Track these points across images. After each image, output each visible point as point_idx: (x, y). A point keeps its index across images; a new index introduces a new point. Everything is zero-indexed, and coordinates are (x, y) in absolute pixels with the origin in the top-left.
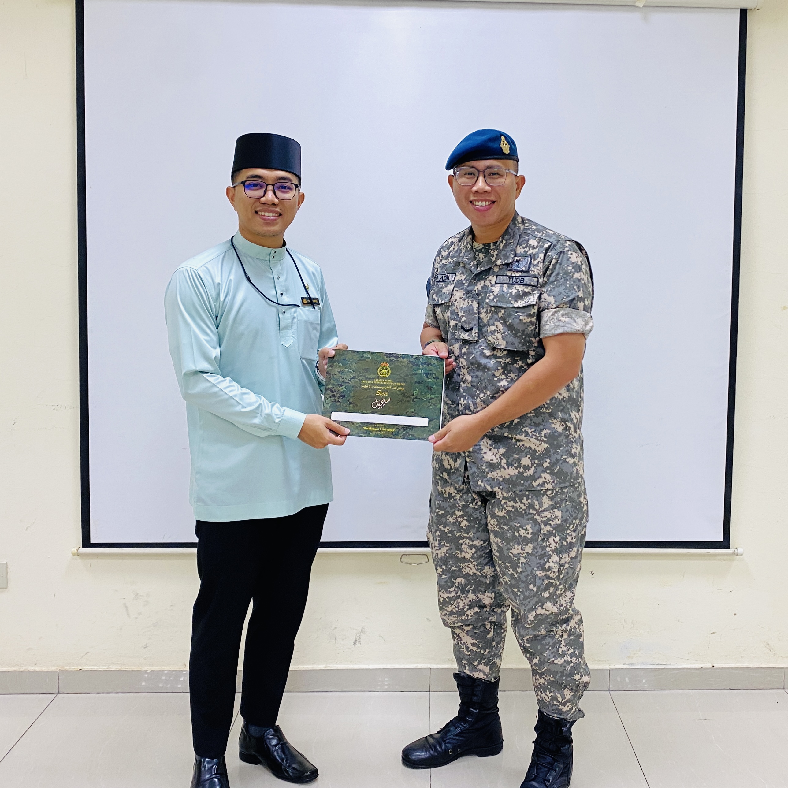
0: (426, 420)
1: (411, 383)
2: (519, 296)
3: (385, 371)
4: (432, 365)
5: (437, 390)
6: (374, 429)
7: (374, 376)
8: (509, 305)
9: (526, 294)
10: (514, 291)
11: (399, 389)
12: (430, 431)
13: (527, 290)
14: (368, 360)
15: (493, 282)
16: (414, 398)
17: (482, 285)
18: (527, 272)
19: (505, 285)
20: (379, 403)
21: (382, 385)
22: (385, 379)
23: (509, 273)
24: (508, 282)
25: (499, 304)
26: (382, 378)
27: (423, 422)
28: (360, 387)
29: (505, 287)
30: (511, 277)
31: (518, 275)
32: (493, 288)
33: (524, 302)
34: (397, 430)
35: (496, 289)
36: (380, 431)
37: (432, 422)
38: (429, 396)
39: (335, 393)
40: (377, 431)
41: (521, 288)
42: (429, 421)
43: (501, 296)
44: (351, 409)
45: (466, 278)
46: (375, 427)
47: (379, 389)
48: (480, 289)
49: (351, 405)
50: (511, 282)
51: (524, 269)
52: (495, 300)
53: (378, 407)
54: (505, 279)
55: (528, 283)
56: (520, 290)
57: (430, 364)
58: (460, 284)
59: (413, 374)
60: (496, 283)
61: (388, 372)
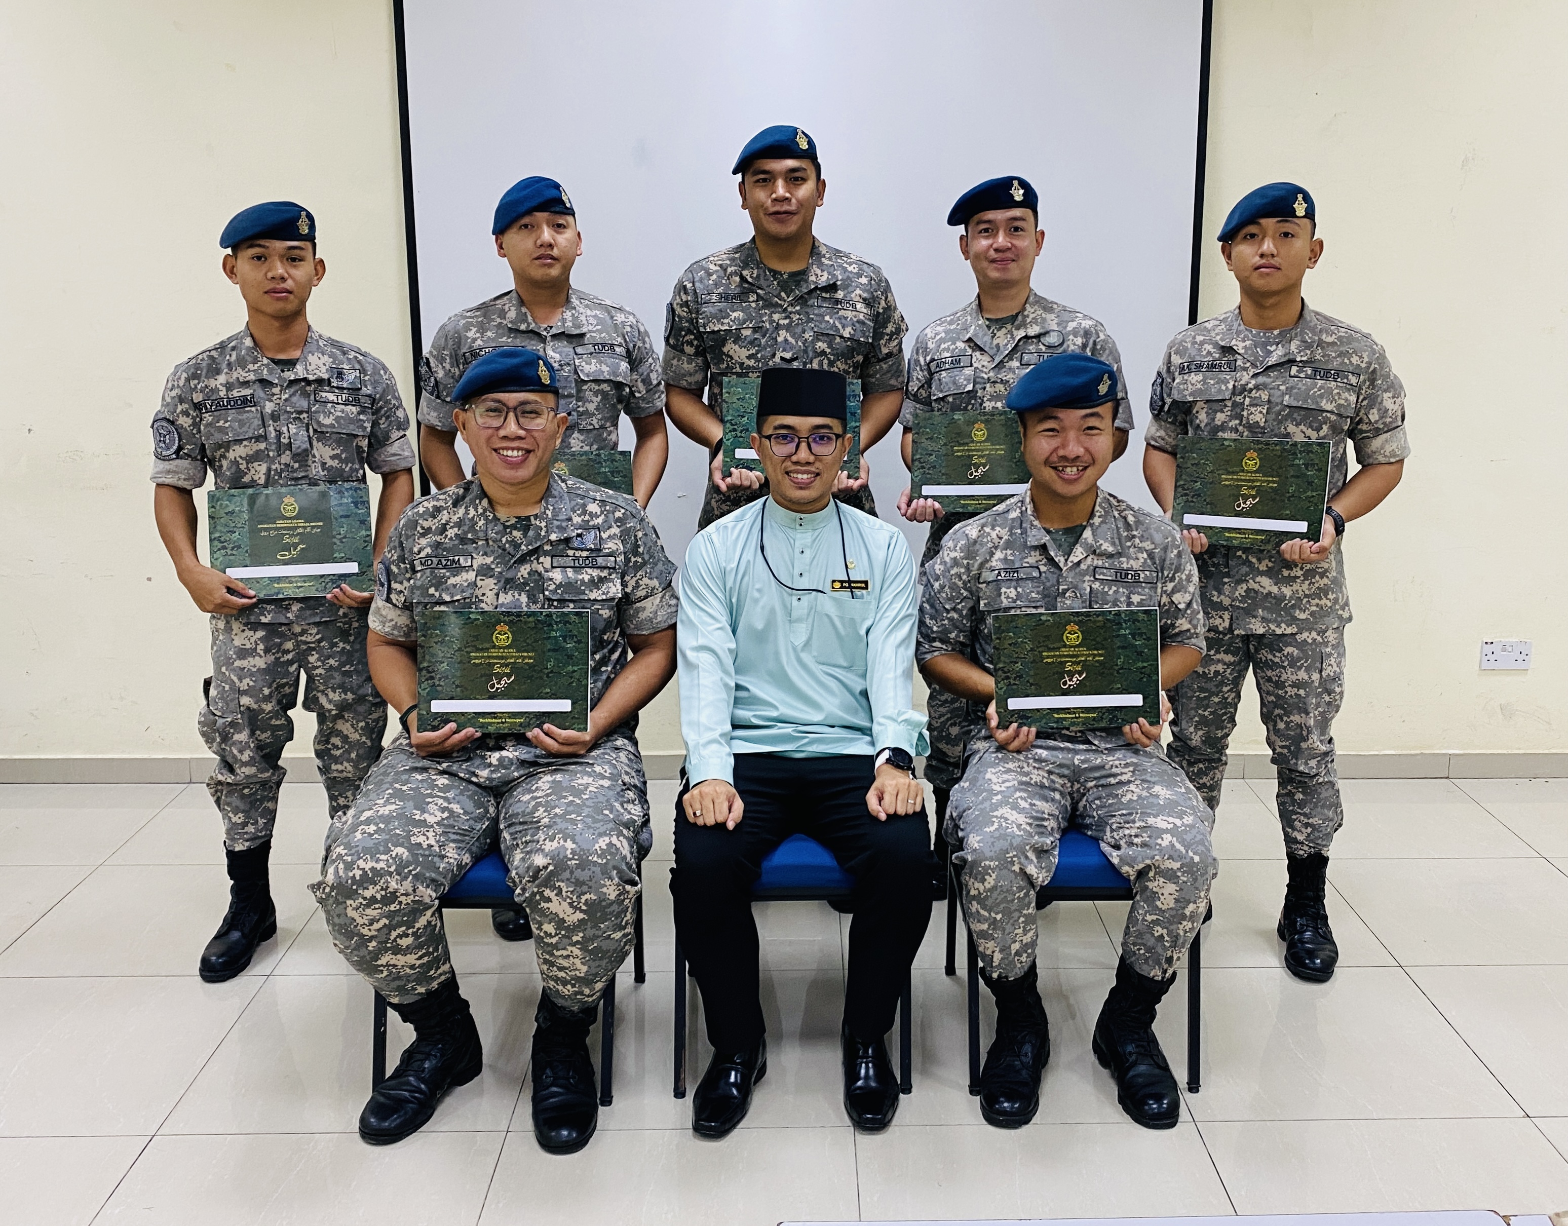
0: (569, 702)
1: (544, 652)
2: (596, 583)
3: (503, 637)
4: (570, 624)
5: (581, 659)
6: (494, 720)
7: (487, 646)
8: (582, 597)
9: (602, 580)
10: (587, 578)
11: (526, 661)
12: (573, 718)
13: (603, 575)
14: (478, 622)
15: (548, 566)
16: (549, 673)
17: (528, 570)
18: (600, 550)
19: (568, 570)
20: (499, 683)
21: (502, 658)
22: (504, 648)
23: (570, 553)
24: (572, 565)
25: (567, 597)
26: (501, 648)
27: (565, 705)
28: (469, 662)
29: (570, 573)
30: (575, 559)
31: (585, 554)
32: (550, 574)
33: (600, 592)
34: (528, 720)
35: (557, 576)
36: (502, 723)
37: (577, 706)
38: (570, 668)
39: (433, 674)
40: (498, 723)
41: (595, 573)
42: (572, 704)
43: (568, 586)
44: (459, 694)
45: (494, 560)
46: (495, 718)
47: (497, 663)
48: (526, 576)
49: (458, 689)
50: (577, 565)
51: (592, 546)
52: (559, 591)
53: (498, 689)
54: (569, 561)
55: (603, 565)
56: (594, 574)
57: (568, 622)
58: (485, 571)
59: (545, 639)
60: (553, 567)
61: (508, 638)
